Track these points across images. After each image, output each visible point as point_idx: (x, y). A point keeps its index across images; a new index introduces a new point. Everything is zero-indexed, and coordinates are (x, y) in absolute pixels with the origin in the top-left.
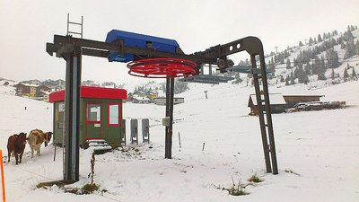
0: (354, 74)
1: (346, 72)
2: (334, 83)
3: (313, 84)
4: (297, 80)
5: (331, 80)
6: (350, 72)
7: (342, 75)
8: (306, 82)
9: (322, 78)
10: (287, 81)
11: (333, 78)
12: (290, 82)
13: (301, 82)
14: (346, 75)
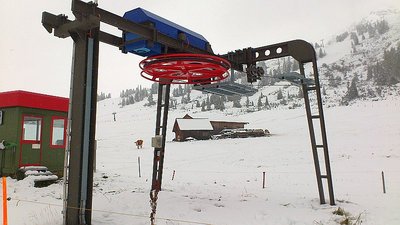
0: (267, 103)
1: (260, 101)
2: (249, 111)
3: (229, 111)
4: (213, 106)
5: (245, 108)
6: (263, 101)
7: (256, 103)
8: (222, 109)
9: (237, 105)
10: (203, 106)
11: (247, 106)
12: (206, 108)
13: (216, 108)
14: (260, 104)
